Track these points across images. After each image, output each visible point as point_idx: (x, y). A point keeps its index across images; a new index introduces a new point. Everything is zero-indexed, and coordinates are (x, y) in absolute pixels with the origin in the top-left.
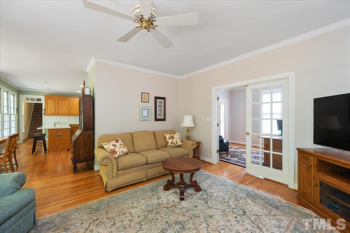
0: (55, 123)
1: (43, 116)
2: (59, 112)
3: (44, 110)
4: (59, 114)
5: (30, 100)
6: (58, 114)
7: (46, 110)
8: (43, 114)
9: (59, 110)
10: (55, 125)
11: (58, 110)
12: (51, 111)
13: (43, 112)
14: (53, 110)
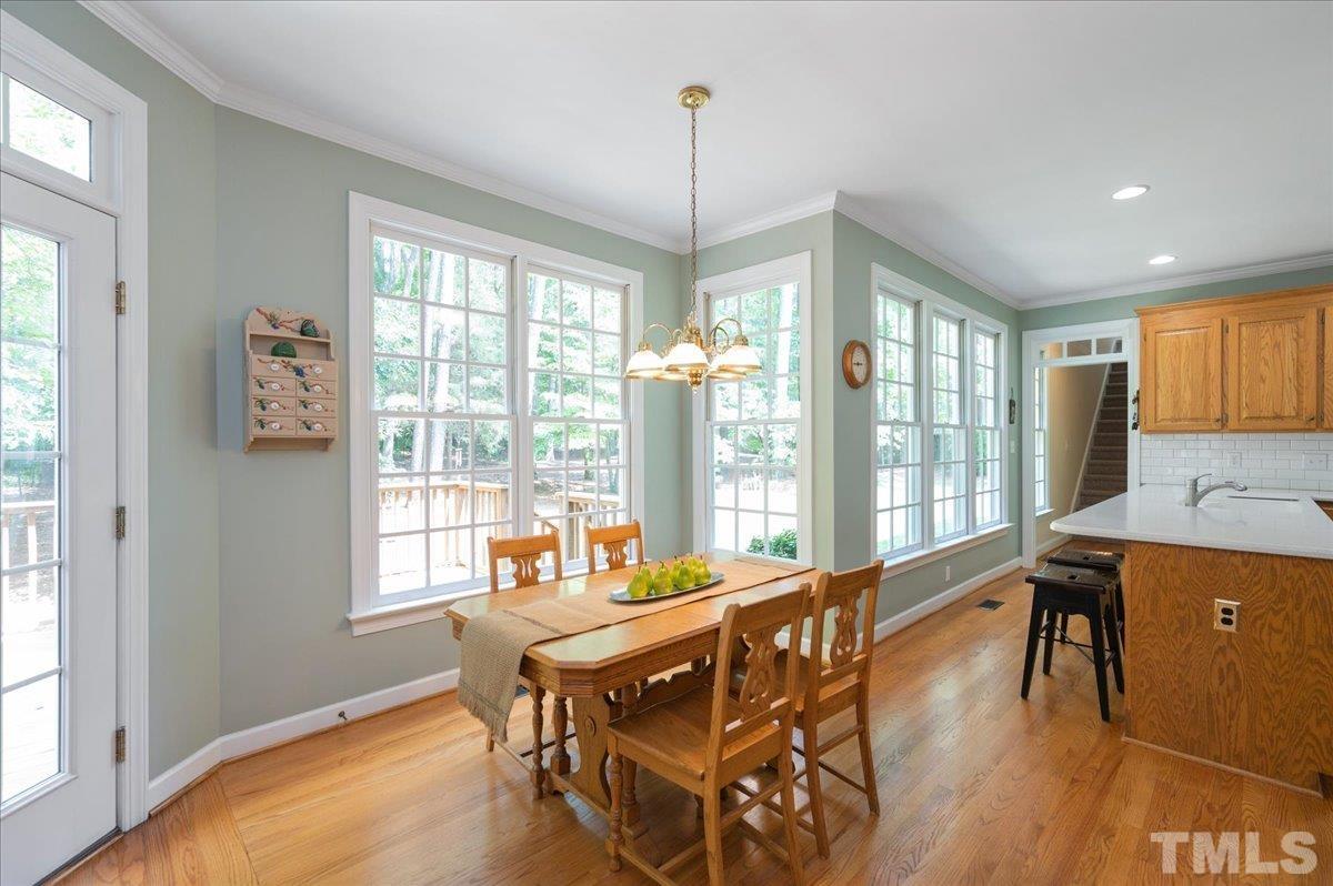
0: (1195, 483)
1: (1133, 436)
2: (1231, 411)
3: (1136, 400)
4: (1232, 423)
5: (1098, 353)
6: (1222, 424)
7: (1148, 400)
8: (1130, 422)
9: (1232, 395)
10: (1196, 497)
11: (1224, 395)
12: (1176, 404)
13: (1132, 409)
14: (1187, 395)
